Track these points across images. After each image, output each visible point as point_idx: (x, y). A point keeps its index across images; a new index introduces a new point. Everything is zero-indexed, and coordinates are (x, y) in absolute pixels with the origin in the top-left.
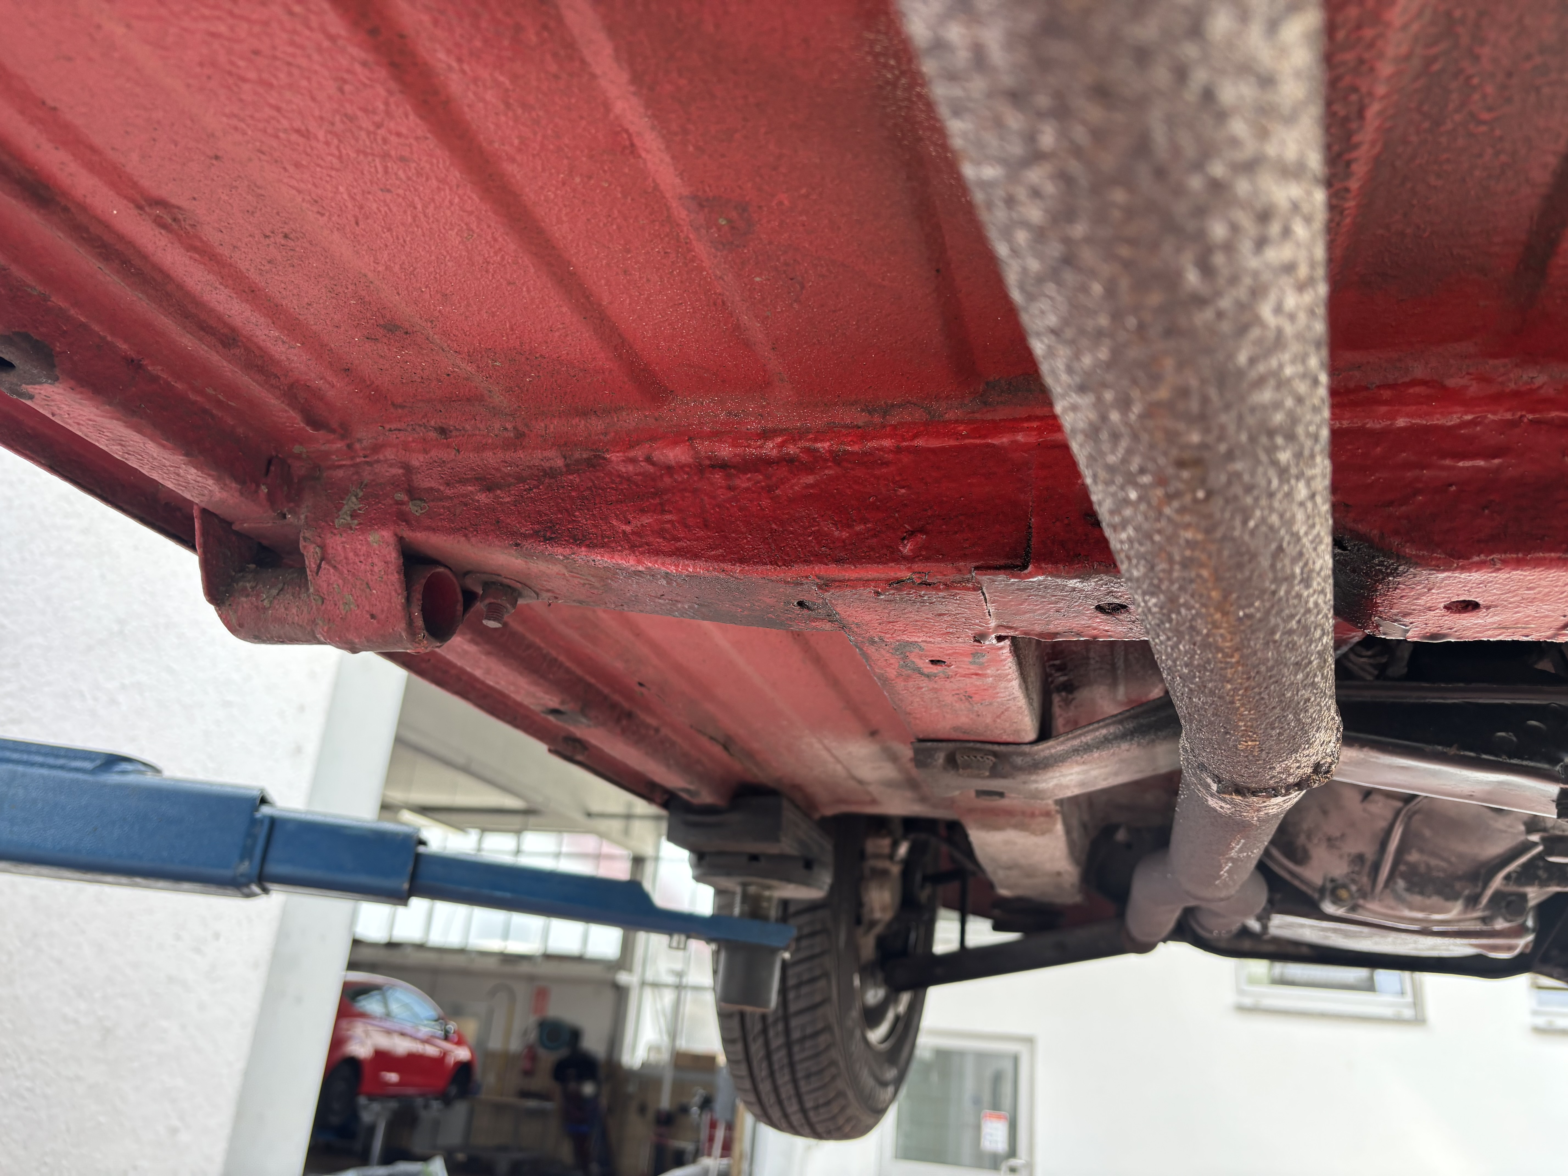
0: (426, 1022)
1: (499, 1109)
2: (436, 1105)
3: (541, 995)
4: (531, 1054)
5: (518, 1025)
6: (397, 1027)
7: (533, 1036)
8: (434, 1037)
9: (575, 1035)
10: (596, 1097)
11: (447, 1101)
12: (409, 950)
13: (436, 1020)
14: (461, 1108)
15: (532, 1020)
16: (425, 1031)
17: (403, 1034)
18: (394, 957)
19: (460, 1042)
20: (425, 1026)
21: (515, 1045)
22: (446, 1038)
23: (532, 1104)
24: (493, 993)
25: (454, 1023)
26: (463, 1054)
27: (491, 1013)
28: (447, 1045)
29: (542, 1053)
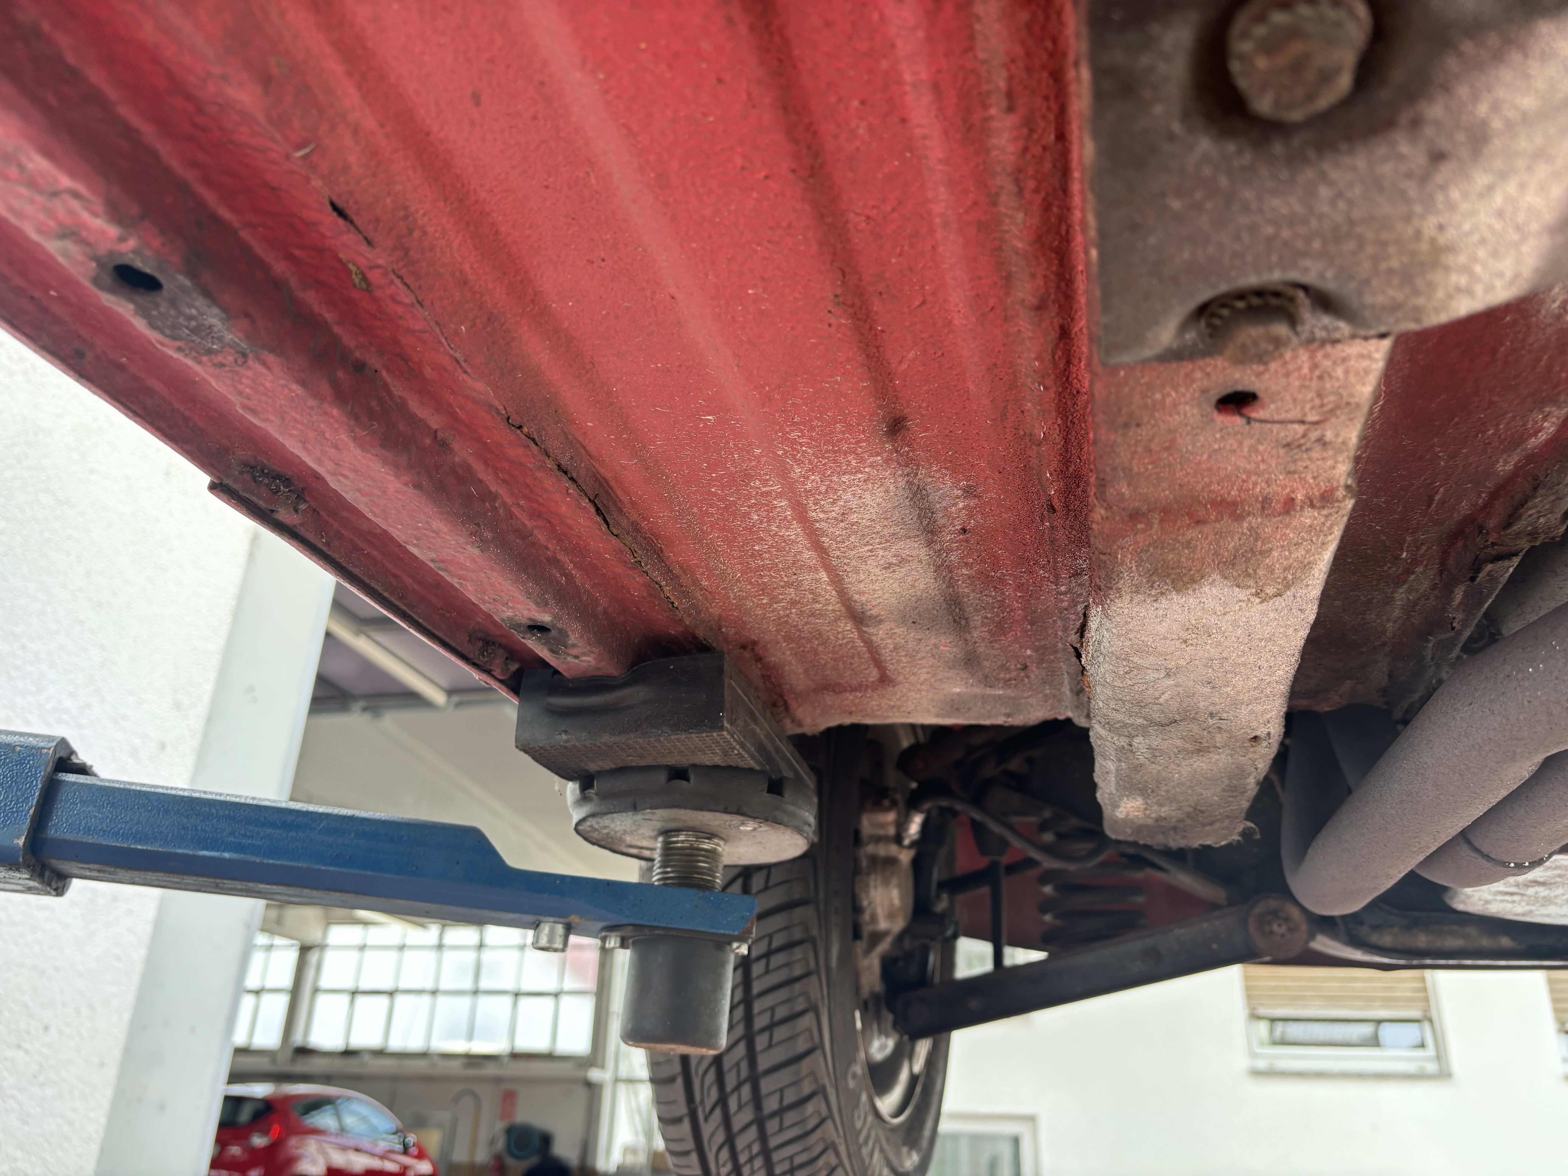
0: (385, 1136)
3: (509, 1098)
5: (484, 1135)
6: (351, 1143)
7: (501, 1144)
8: (391, 1151)
9: (546, 1140)
12: (367, 1058)
13: (395, 1133)
15: (500, 1126)
16: (382, 1146)
17: (357, 1150)
18: (351, 1066)
19: (421, 1155)
20: (384, 1139)
21: (482, 1156)
22: (406, 1152)
24: (457, 1099)
25: (413, 1135)
26: (424, 1168)
27: (455, 1122)
28: (406, 1160)
29: (510, 1161)
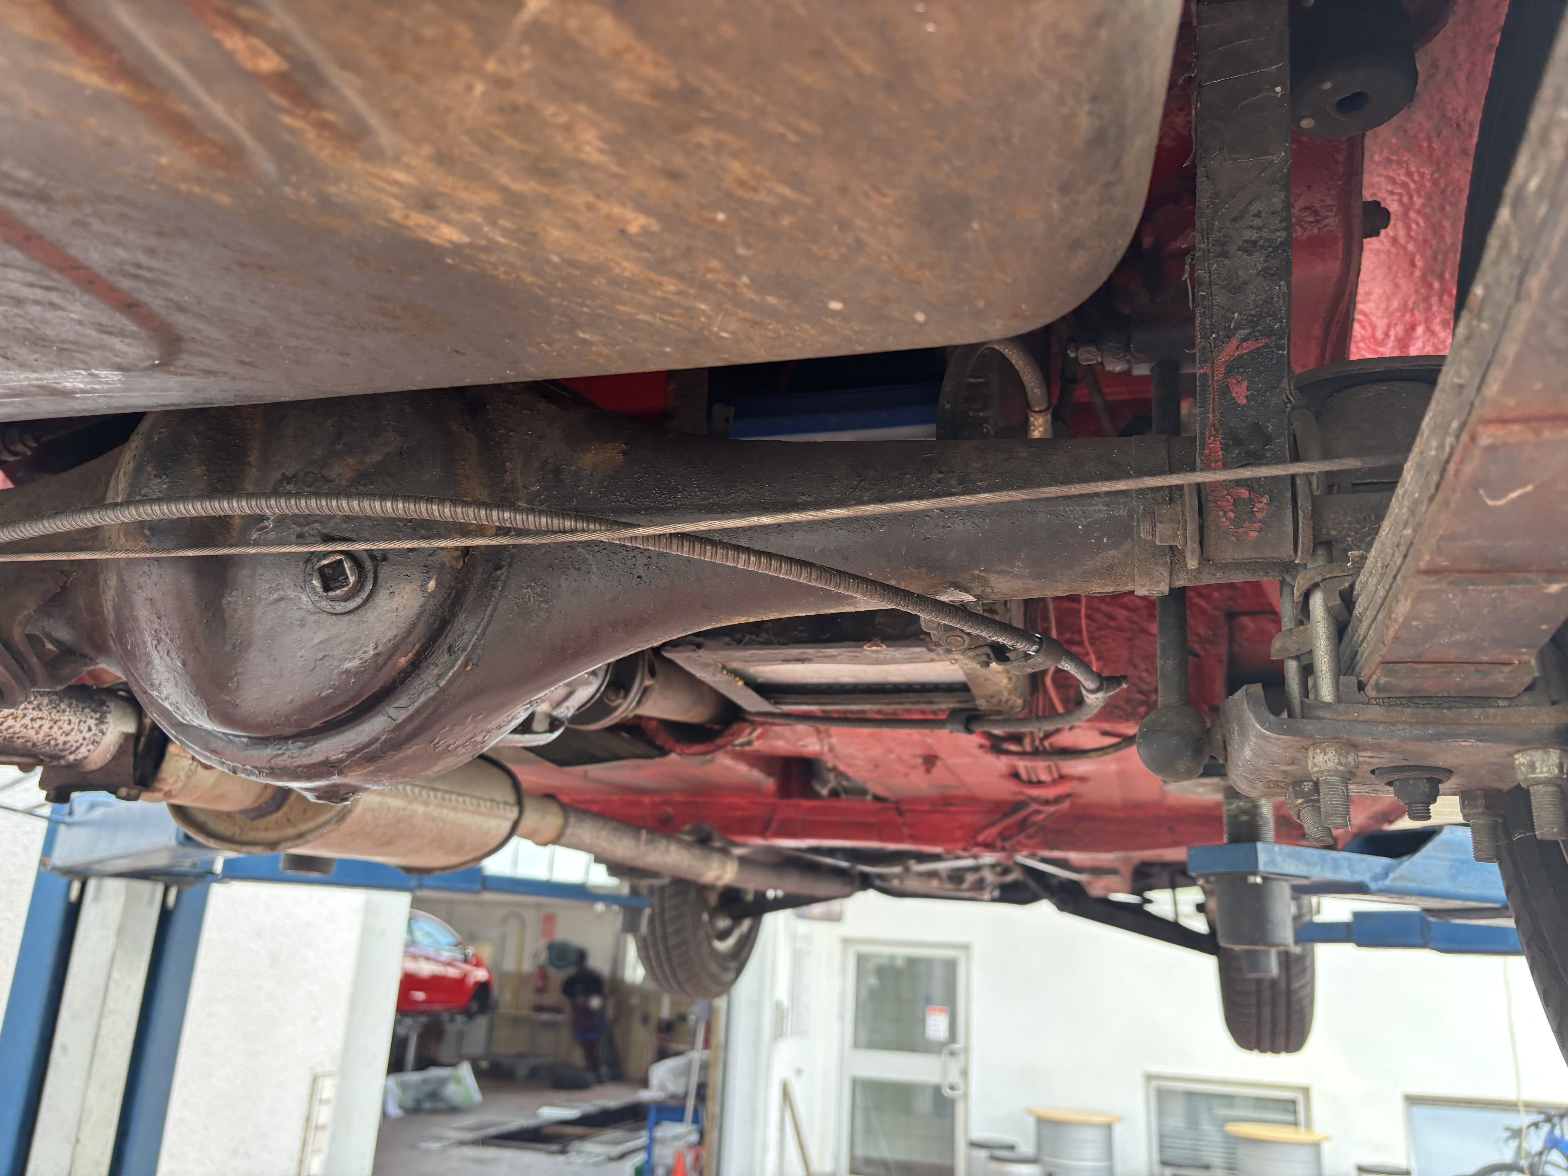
0: (446, 948)
1: (516, 1021)
2: (460, 1019)
3: (549, 921)
4: (542, 974)
5: (529, 949)
6: (422, 953)
7: (543, 957)
8: (454, 960)
9: (582, 955)
10: (603, 1008)
11: (470, 1016)
13: (456, 946)
14: (481, 1023)
15: (542, 943)
16: (446, 955)
17: (428, 959)
19: (478, 964)
20: (446, 950)
21: (528, 966)
22: (466, 961)
23: (546, 1017)
24: (505, 920)
25: (471, 948)
26: (481, 975)
27: (503, 939)
28: (467, 967)
29: (552, 972)
